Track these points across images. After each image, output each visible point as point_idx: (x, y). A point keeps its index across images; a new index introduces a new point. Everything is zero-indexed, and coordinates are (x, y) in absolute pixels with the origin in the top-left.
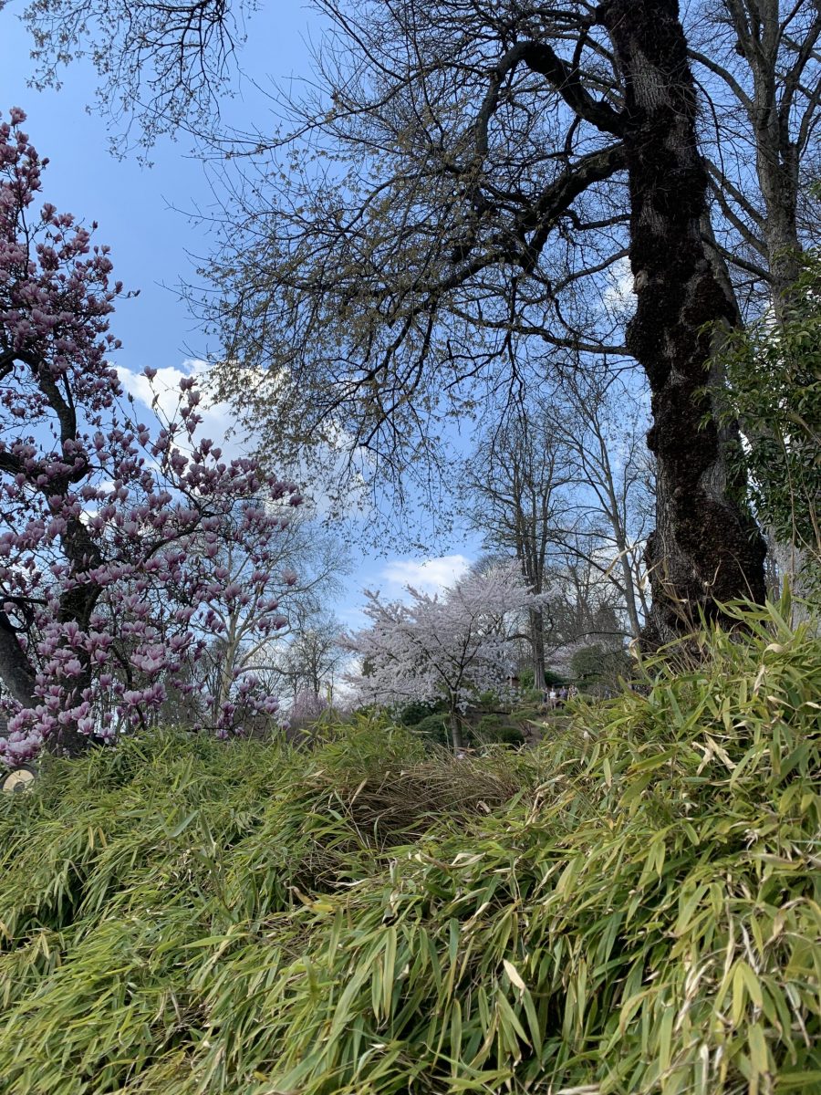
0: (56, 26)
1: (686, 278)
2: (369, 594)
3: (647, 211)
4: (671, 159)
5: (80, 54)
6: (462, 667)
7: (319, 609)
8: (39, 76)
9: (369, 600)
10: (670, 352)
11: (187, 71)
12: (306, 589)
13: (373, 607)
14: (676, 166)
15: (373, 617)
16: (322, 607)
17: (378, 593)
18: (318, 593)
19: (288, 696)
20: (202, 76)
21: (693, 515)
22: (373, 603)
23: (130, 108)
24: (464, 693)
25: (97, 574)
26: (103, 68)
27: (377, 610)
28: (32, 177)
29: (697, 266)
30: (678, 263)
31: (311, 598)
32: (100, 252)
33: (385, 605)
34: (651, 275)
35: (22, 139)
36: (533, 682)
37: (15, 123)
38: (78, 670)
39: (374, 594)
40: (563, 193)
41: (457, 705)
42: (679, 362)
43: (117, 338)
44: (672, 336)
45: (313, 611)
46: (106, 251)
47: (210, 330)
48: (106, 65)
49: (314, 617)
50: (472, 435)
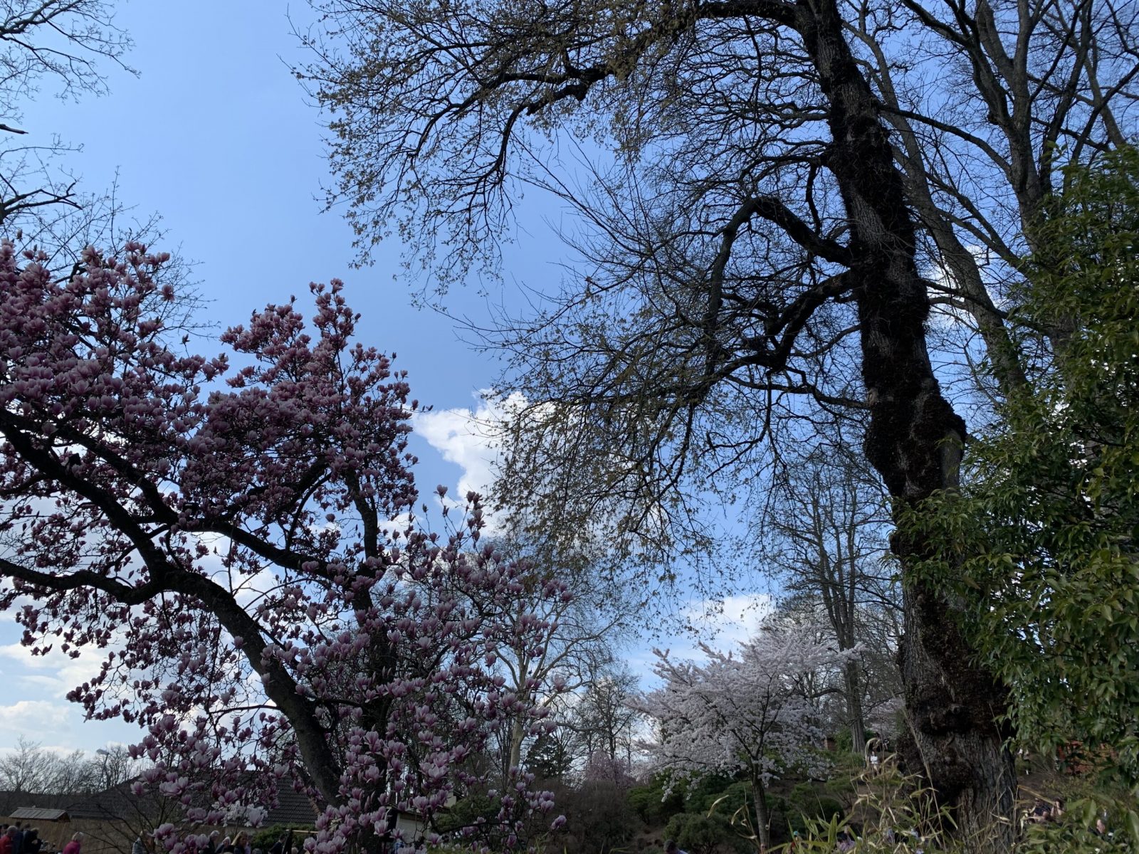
0: (371, 219)
1: (914, 396)
2: (658, 653)
3: (874, 334)
4: (893, 289)
5: (387, 234)
6: (762, 733)
7: (611, 659)
8: (357, 260)
9: (658, 659)
10: (903, 464)
11: (474, 225)
12: (597, 637)
13: (662, 666)
14: (897, 295)
15: (663, 677)
16: (614, 656)
17: (668, 652)
18: (609, 640)
19: (582, 754)
20: (486, 228)
21: (937, 623)
22: (663, 662)
23: (427, 267)
24: (767, 762)
25: (393, 687)
26: (406, 236)
27: (668, 670)
28: (347, 330)
29: (923, 385)
30: (905, 383)
31: (602, 647)
32: (400, 376)
33: (676, 665)
34: (881, 393)
35: (340, 302)
36: (851, 743)
37: (334, 292)
38: (376, 776)
39: (664, 653)
40: (803, 307)
41: (759, 776)
42: (913, 473)
43: (414, 455)
44: (905, 449)
45: (605, 661)
46: (404, 374)
47: (493, 445)
48: (409, 233)
49: (606, 667)
50: (739, 517)
